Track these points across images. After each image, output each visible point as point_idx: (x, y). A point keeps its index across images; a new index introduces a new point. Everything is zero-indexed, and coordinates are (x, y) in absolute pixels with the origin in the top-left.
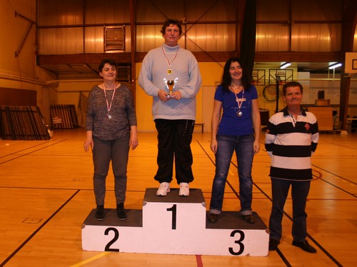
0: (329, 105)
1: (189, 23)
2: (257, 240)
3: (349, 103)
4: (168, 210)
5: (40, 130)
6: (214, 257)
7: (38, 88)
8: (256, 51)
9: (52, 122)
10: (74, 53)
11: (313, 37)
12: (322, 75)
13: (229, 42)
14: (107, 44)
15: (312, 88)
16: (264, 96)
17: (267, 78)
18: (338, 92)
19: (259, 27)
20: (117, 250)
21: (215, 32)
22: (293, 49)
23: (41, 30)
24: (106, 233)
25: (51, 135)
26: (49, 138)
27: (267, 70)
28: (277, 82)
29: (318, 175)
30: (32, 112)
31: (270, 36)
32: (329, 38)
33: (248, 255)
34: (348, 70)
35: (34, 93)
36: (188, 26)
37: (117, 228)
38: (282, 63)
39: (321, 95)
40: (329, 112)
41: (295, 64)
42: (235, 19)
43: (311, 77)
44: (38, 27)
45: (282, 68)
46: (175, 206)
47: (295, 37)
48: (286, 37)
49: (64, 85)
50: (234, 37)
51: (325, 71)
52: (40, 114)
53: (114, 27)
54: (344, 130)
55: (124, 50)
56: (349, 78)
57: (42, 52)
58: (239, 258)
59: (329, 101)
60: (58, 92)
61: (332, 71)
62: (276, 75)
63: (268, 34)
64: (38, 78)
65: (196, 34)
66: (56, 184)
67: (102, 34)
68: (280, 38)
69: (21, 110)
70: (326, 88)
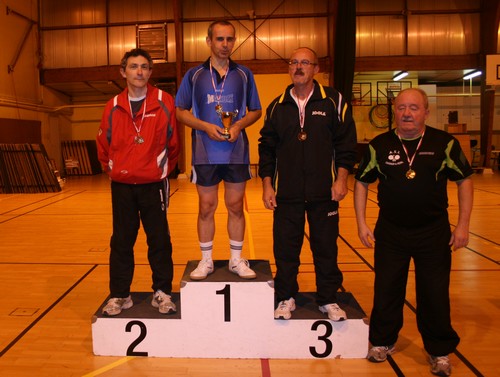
0: (464, 131)
1: (260, 18)
2: (352, 337)
3: (494, 129)
4: (218, 292)
5: (46, 178)
6: (288, 361)
7: (42, 117)
8: (357, 55)
9: (64, 166)
10: (93, 65)
11: (439, 34)
12: (453, 88)
13: (318, 43)
15: (440, 107)
16: (371, 121)
17: (374, 94)
18: (477, 112)
19: (361, 22)
20: (145, 354)
21: (297, 31)
22: (411, 51)
23: (46, 33)
24: (128, 329)
25: (62, 186)
26: (60, 189)
27: (374, 83)
28: (389, 100)
30: (34, 152)
31: (377, 35)
32: (462, 35)
33: (338, 357)
34: (491, 80)
35: (37, 125)
36: (259, 22)
37: (143, 320)
38: (396, 73)
39: (453, 117)
40: (466, 141)
41: (415, 73)
42: (325, 11)
43: (437, 92)
44: (42, 29)
45: (396, 79)
46: (228, 287)
47: (413, 35)
48: (401, 36)
49: (81, 112)
50: (325, 36)
51: (458, 83)
52: (45, 154)
53: (150, 26)
54: (488, 167)
55: (166, 59)
56: (493, 92)
57: (47, 65)
58: (325, 362)
59: (464, 125)
60: (72, 122)
61: (467, 82)
62: (387, 89)
63: (374, 31)
64: (42, 103)
65: (270, 34)
66: (63, 258)
67: (134, 37)
68: (391, 36)
69: (18, 149)
70: (460, 107)
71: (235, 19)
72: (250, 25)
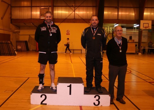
0: (134, 42)
1: (76, 6)
2: (105, 99)
3: (142, 41)
5: (12, 51)
6: (87, 107)
7: (11, 33)
8: (104, 19)
9: (17, 48)
10: (27, 18)
11: (127, 13)
12: (131, 29)
14: (41, 15)
15: (127, 35)
17: (108, 30)
18: (137, 37)
19: (105, 9)
20: (46, 104)
21: (87, 11)
22: (119, 18)
24: (41, 96)
26: (16, 55)
27: (109, 27)
28: (113, 32)
29: (130, 72)
30: (8, 43)
31: (110, 13)
32: (133, 14)
33: (102, 106)
34: (142, 27)
35: (9, 35)
36: (76, 8)
37: (46, 94)
38: (115, 24)
39: (131, 38)
40: (134, 45)
41: (120, 25)
42: (95, 5)
43: (126, 30)
44: (12, 7)
45: (115, 26)
46: (71, 85)
47: (120, 13)
48: (116, 13)
49: (22, 32)
50: (95, 13)
51: (132, 28)
52: (12, 44)
53: (44, 7)
54: (140, 52)
56: (142, 31)
57: (13, 17)
58: (98, 107)
59: (134, 40)
60: (19, 35)
61: (135, 28)
62: (112, 29)
63: (109, 12)
64: (11, 29)
65: (79, 11)
66: (19, 75)
67: (39, 10)
68: (114, 13)
69: (4, 42)
70: (133, 35)
71: (69, 6)
72: (73, 8)
